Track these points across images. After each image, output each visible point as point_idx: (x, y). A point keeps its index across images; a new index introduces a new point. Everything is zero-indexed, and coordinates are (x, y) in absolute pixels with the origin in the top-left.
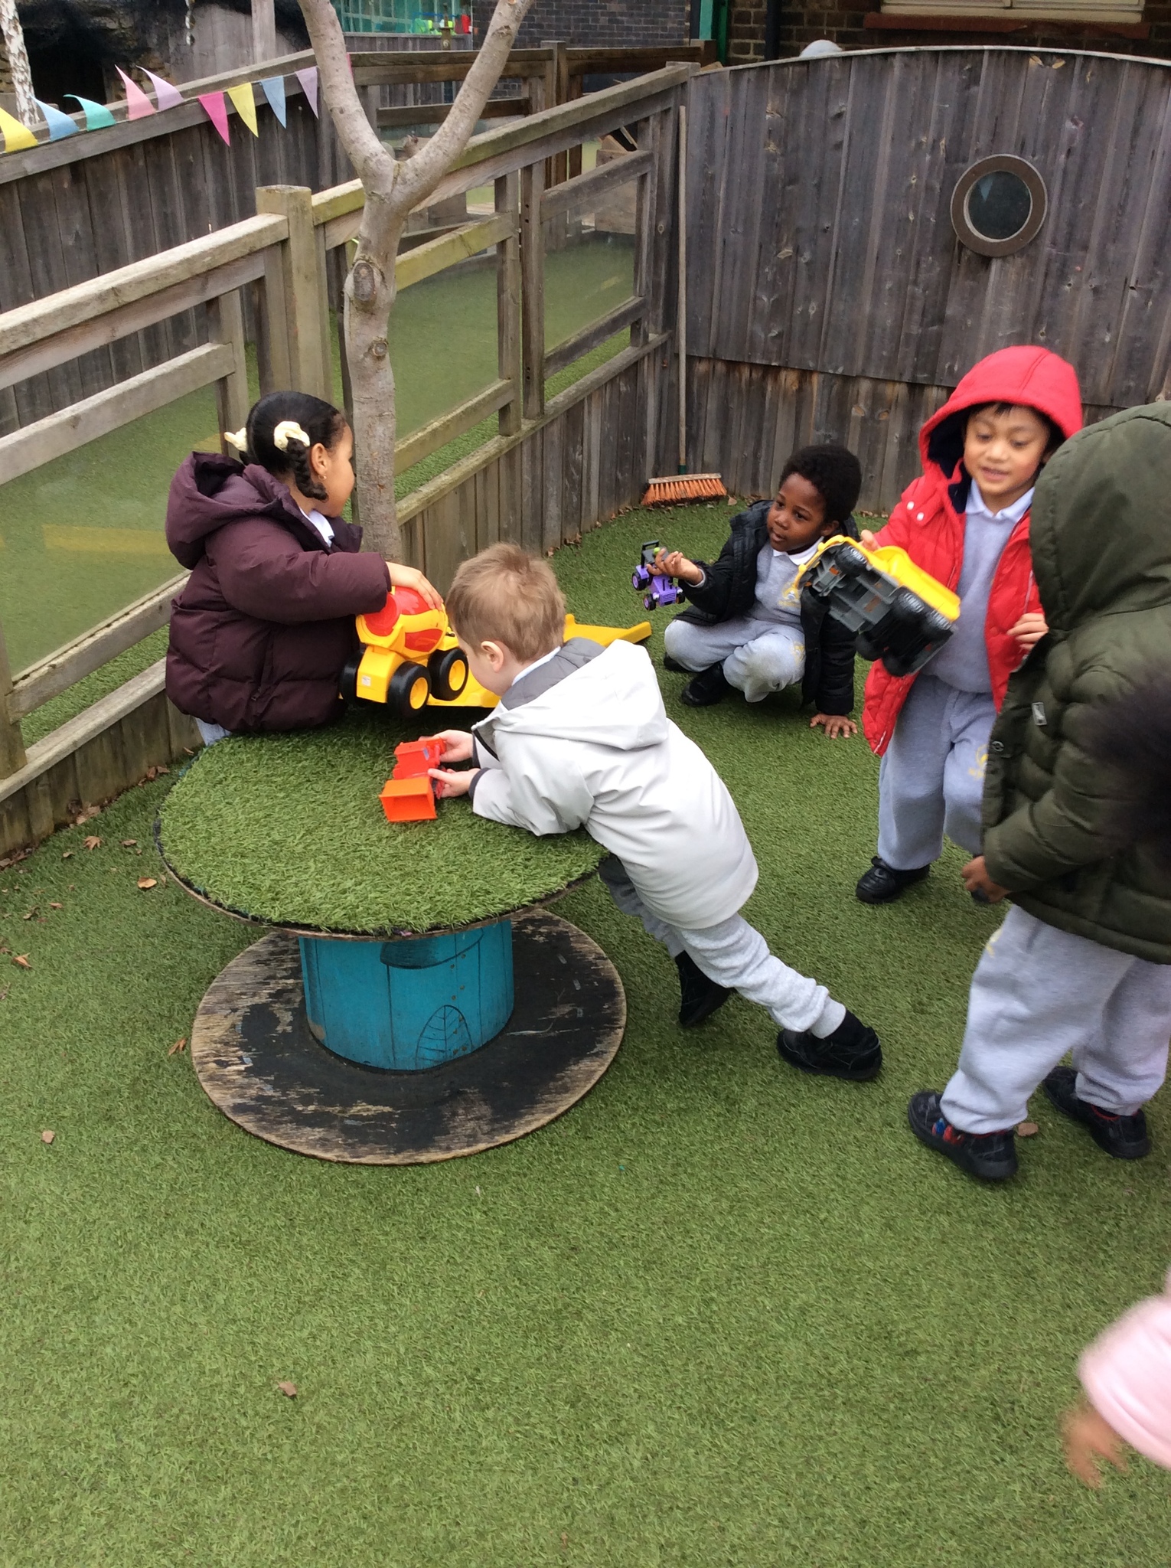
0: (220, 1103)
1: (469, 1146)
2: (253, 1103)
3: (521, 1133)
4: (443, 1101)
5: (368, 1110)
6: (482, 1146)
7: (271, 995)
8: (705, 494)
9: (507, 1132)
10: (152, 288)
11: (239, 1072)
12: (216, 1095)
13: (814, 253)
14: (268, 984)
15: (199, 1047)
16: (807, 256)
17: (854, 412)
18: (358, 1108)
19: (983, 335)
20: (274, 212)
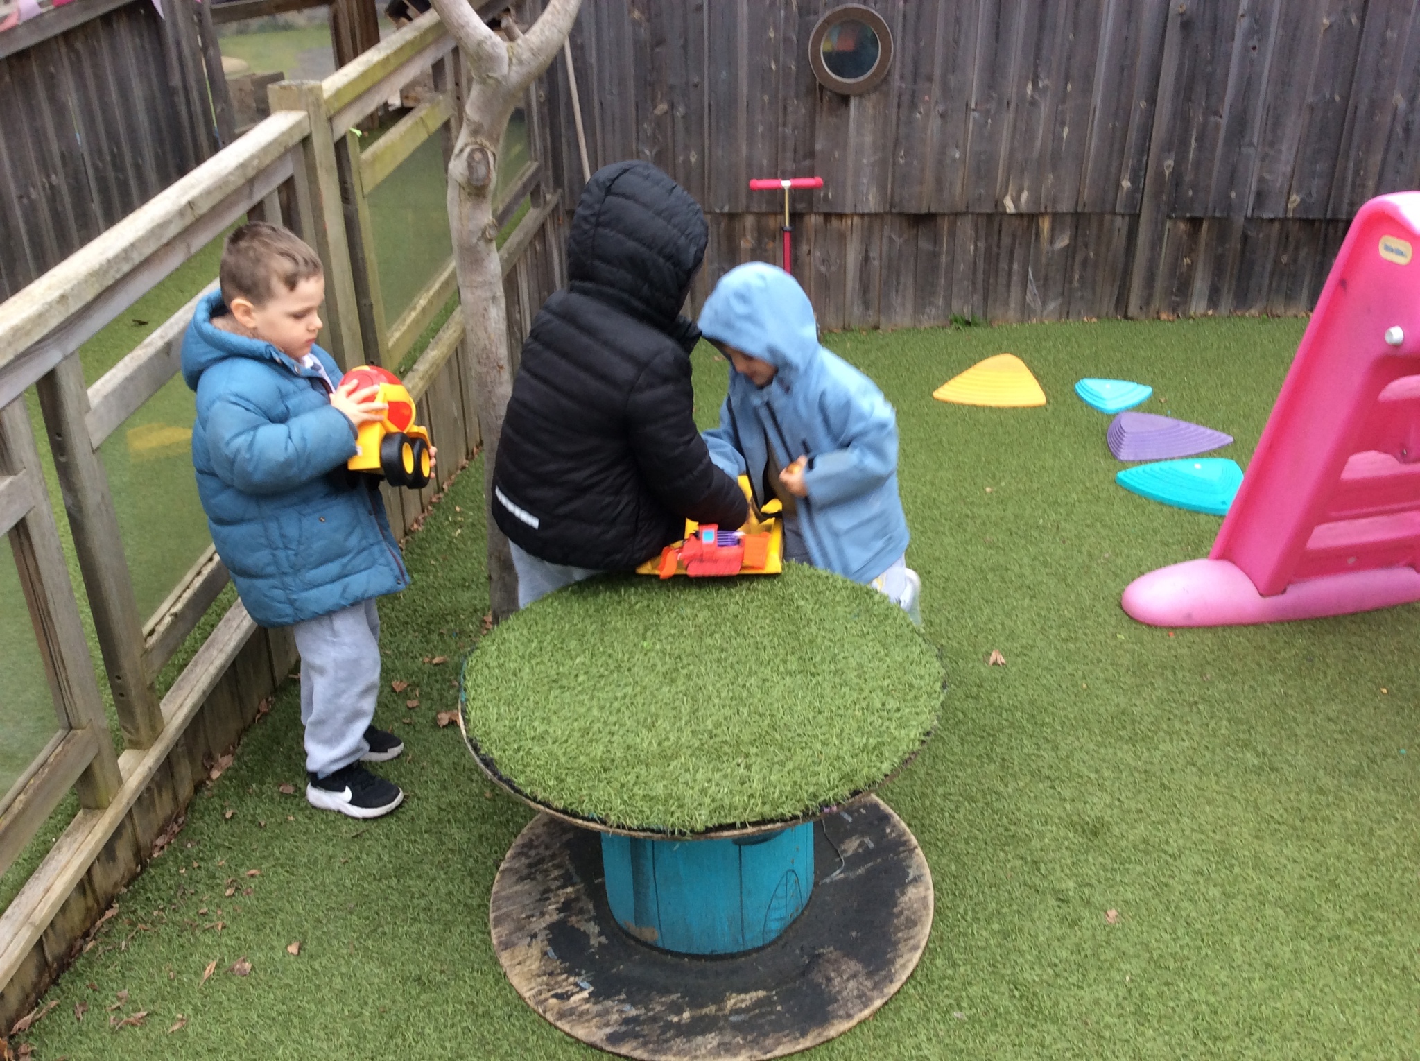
0: (593, 1039)
1: (866, 1006)
2: (623, 1029)
3: (904, 978)
4: (805, 972)
5: (743, 1001)
6: (878, 1003)
7: (559, 910)
9: (891, 981)
10: (218, 197)
11: (586, 1000)
12: (580, 1032)
13: (687, 107)
14: (549, 899)
15: (525, 988)
16: (680, 111)
17: (742, 243)
18: (733, 1001)
19: (850, 164)
20: (291, 108)
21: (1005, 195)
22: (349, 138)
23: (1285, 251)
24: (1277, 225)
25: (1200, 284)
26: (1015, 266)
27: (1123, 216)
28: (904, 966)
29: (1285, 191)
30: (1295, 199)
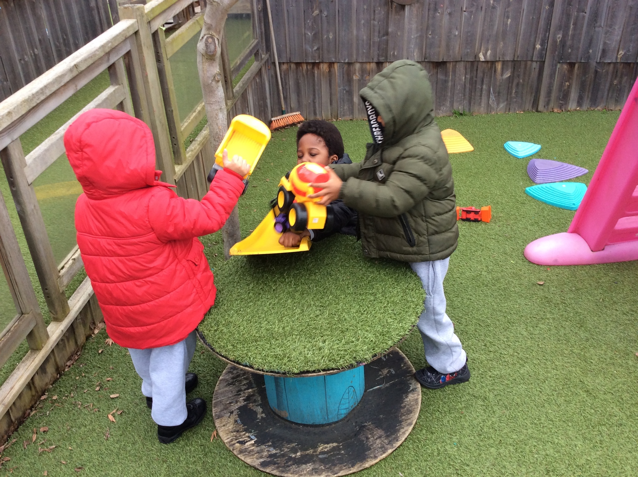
0: (254, 464)
1: (384, 453)
2: (269, 459)
3: (403, 439)
4: (356, 434)
5: (326, 448)
6: (390, 451)
7: (245, 400)
8: (296, 121)
9: (397, 441)
10: (91, 62)
11: (253, 445)
12: (249, 460)
13: (328, 11)
14: (240, 394)
15: (226, 438)
16: (325, 13)
17: (354, 78)
18: (321, 448)
19: (406, 39)
20: (129, 18)
21: (479, 53)
22: (159, 31)
23: (615, 79)
24: (612, 65)
25: (574, 95)
26: (484, 87)
27: (536, 62)
28: (404, 433)
29: (617, 49)
30: (622, 52)
